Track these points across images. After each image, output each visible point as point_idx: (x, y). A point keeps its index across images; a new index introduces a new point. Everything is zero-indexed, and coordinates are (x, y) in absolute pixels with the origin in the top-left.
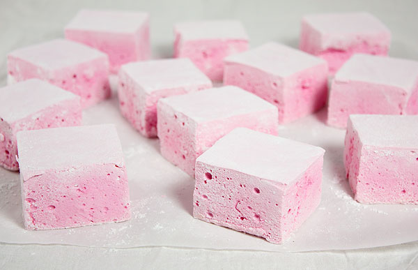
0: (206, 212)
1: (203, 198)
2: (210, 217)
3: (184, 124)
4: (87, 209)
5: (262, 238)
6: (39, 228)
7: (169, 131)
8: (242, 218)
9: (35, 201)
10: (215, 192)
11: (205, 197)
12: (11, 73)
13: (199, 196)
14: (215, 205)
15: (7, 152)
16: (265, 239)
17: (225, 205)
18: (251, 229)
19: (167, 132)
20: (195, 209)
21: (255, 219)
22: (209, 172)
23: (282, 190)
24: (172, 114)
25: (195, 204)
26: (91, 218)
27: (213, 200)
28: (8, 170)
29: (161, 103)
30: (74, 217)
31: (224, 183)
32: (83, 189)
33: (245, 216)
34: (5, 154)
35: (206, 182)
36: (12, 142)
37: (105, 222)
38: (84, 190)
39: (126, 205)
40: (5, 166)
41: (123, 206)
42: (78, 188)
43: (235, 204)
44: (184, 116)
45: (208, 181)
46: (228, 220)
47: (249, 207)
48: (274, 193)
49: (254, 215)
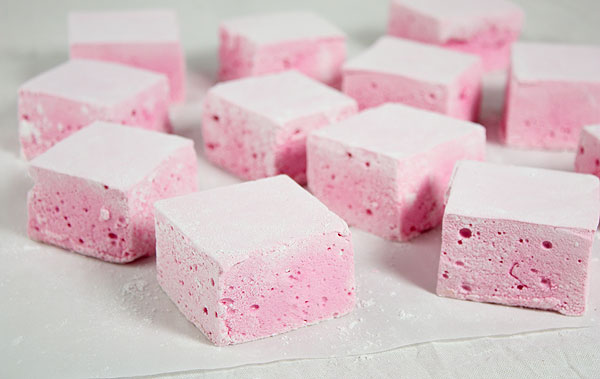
0: (459, 285)
1: (456, 266)
2: (465, 292)
3: (368, 164)
4: (301, 304)
5: (552, 311)
6: (236, 342)
7: (333, 177)
8: (520, 287)
9: (233, 301)
10: (477, 254)
11: (459, 263)
12: (26, 117)
13: (449, 263)
14: (477, 274)
15: (112, 236)
16: (557, 312)
17: (493, 271)
18: (536, 300)
19: (330, 179)
20: (441, 284)
21: (542, 285)
22: (468, 227)
23: (589, 238)
24: (341, 152)
25: (441, 276)
26: (304, 316)
27: (474, 267)
28: (115, 263)
29: (316, 137)
30: (283, 318)
31: (494, 240)
32: (296, 275)
33: (525, 282)
34: (109, 239)
35: (460, 242)
36: (127, 220)
37: (323, 319)
38: (299, 276)
39: (350, 290)
40: (110, 258)
41: (346, 293)
42: (289, 274)
43: (510, 268)
44: (367, 153)
45: (465, 240)
46: (497, 293)
47: (533, 270)
48: (577, 244)
49: (540, 280)
